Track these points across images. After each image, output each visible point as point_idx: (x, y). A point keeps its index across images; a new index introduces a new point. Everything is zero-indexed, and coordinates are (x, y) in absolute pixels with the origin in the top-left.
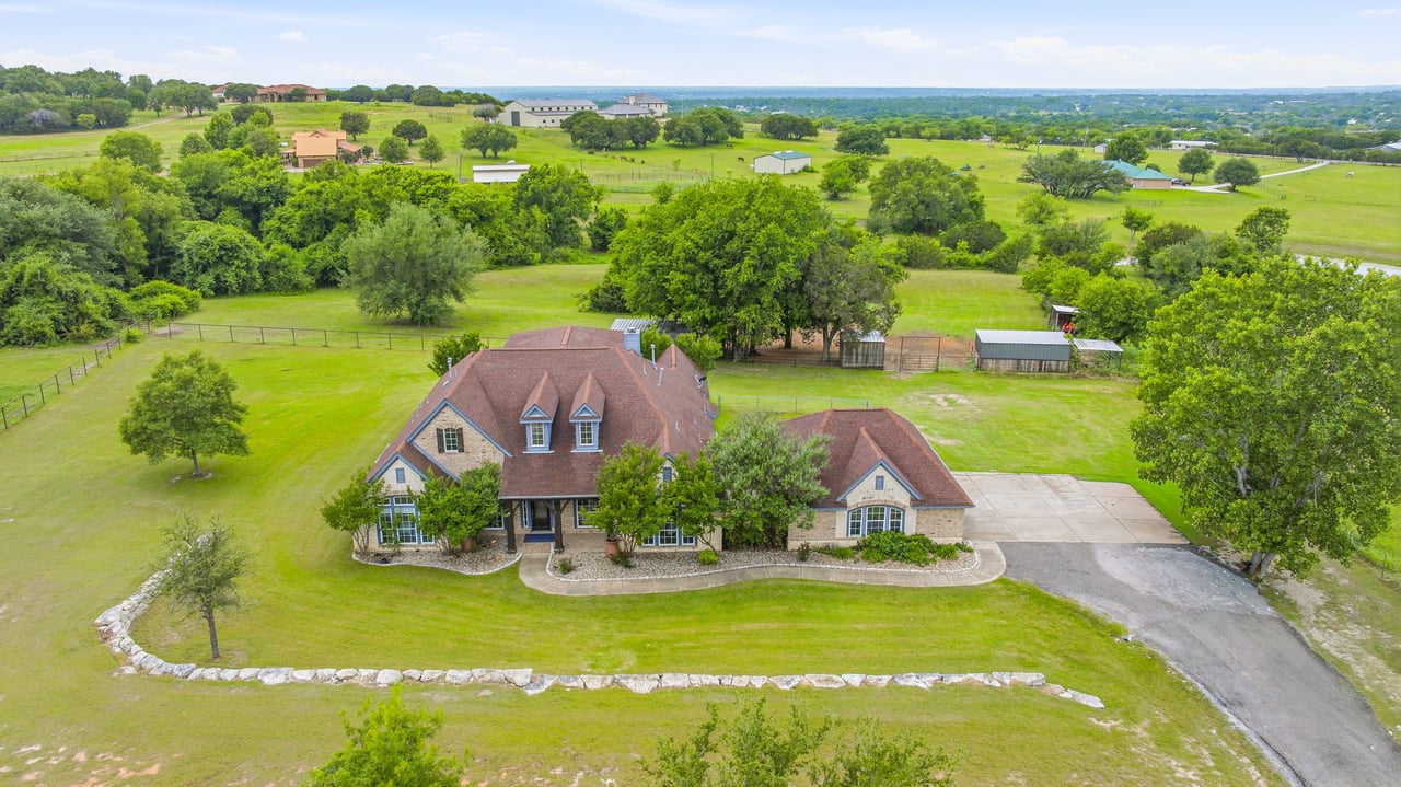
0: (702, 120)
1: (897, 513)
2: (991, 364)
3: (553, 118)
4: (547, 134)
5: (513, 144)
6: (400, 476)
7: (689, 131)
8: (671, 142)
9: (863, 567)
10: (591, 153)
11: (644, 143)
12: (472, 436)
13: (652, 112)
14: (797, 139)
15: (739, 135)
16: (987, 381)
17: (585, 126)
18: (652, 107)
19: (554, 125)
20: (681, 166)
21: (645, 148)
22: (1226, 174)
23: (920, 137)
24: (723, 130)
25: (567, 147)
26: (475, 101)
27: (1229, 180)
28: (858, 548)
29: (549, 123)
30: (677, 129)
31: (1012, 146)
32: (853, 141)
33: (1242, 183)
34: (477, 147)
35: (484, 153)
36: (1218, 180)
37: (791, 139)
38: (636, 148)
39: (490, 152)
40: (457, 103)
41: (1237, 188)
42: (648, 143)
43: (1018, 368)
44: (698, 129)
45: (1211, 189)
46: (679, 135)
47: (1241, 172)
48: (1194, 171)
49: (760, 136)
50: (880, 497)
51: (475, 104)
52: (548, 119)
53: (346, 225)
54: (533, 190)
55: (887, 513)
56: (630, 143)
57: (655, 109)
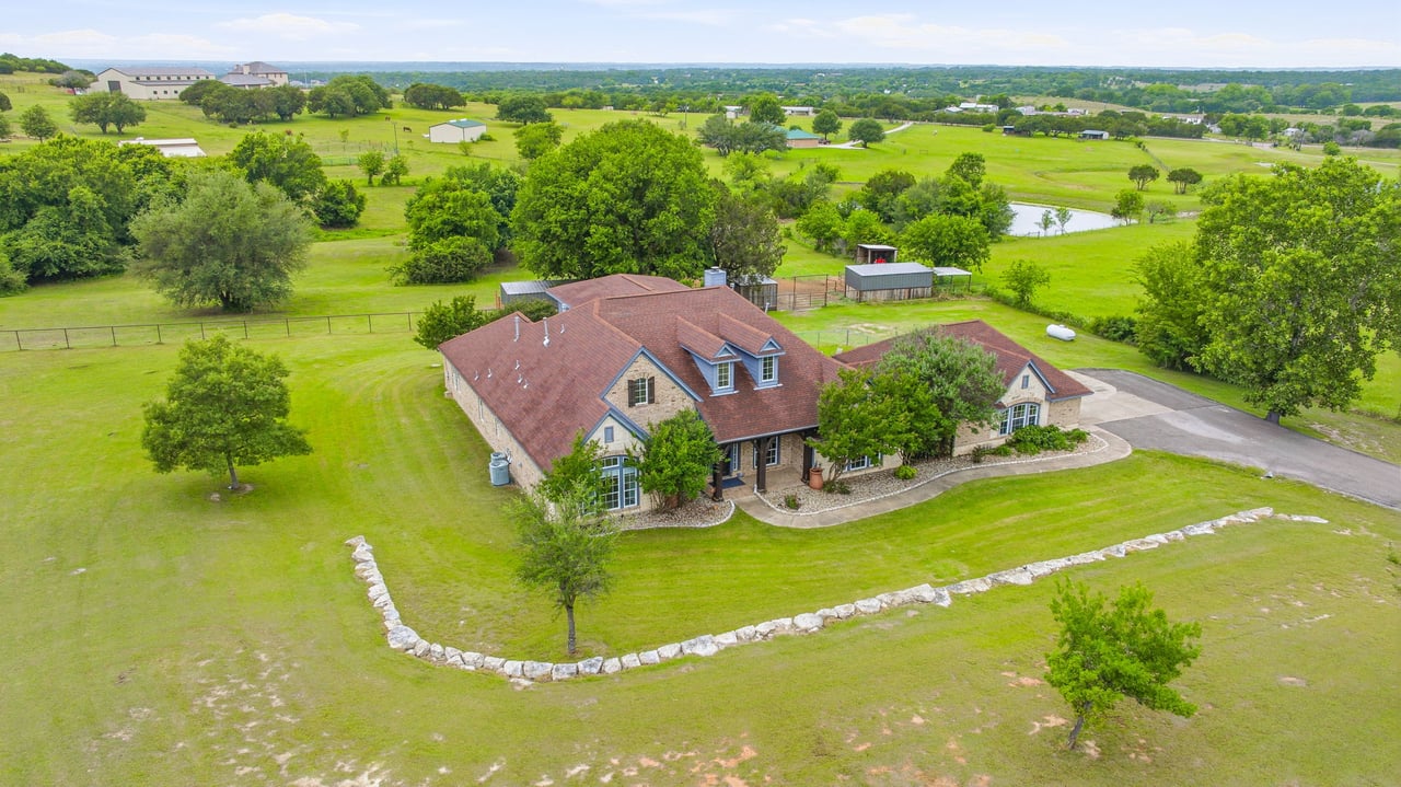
0: (350, 89)
1: (1034, 406)
2: (869, 295)
3: (166, 88)
4: (167, 106)
5: (141, 118)
6: (609, 432)
7: (339, 100)
8: (317, 114)
9: (1025, 460)
10: (234, 127)
11: (290, 115)
12: (664, 385)
13: (274, 83)
14: (444, 110)
15: (389, 106)
16: (867, 311)
17: (218, 97)
18: (271, 77)
19: (167, 96)
20: (349, 138)
21: (291, 121)
22: (859, 132)
23: (561, 107)
24: (373, 99)
25: (199, 121)
26: (42, 68)
27: (862, 138)
28: (1010, 444)
29: (161, 94)
30: (325, 98)
31: (650, 113)
32: (515, 109)
33: (871, 141)
34: (97, 122)
35: (104, 128)
36: (852, 138)
37: (438, 109)
38: (282, 121)
39: (112, 127)
40: (16, 69)
41: (868, 145)
42: (295, 116)
43: (892, 297)
44: (348, 98)
45: (847, 146)
46: (329, 105)
47: (872, 131)
48: (826, 132)
49: (404, 106)
50: (1025, 395)
51: (42, 72)
52: (160, 90)
53: (54, 208)
54: (258, 161)
55: (1027, 409)
56: (275, 116)
57: (276, 80)
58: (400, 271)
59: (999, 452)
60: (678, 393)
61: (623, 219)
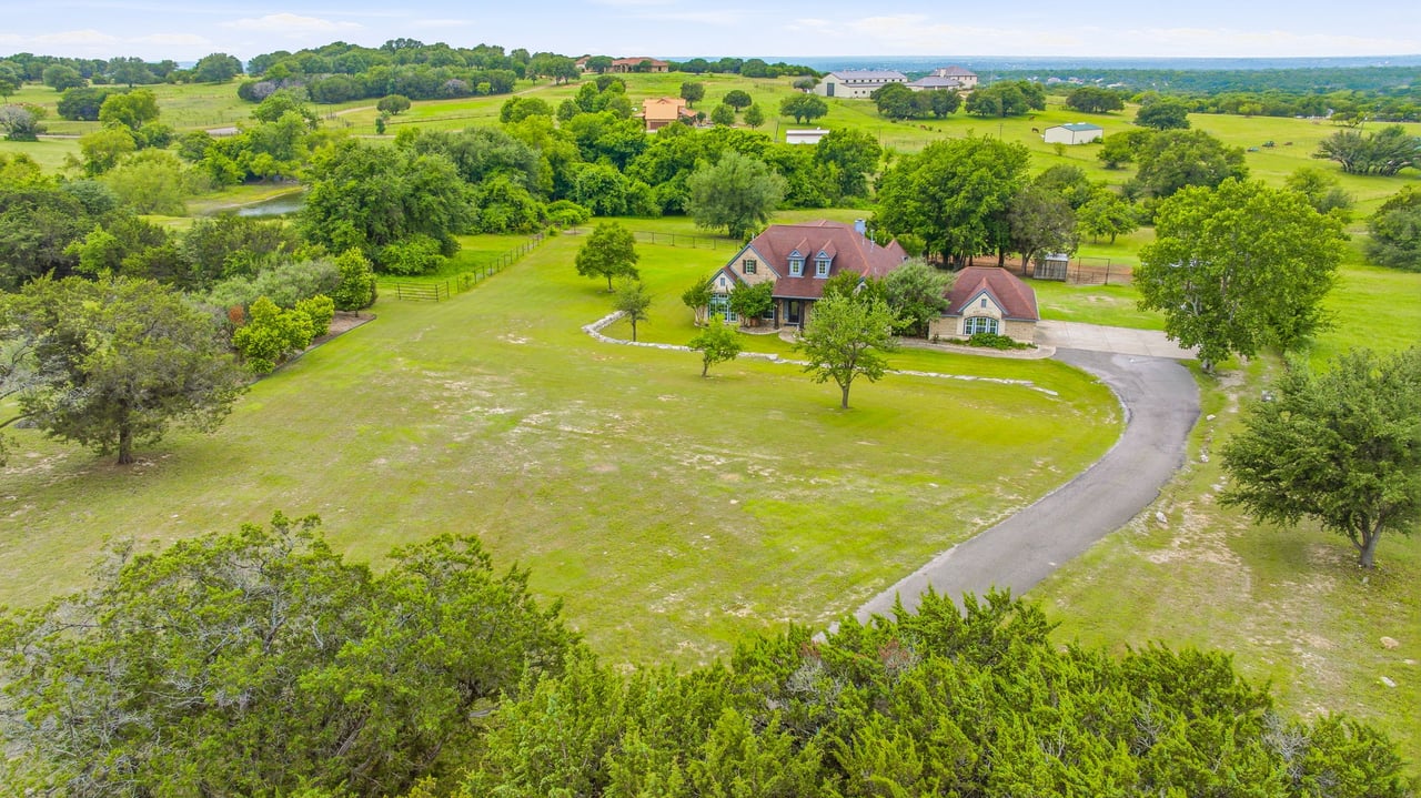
0: (1003, 93)
1: (994, 322)
3: (864, 89)
4: (857, 104)
5: (824, 113)
6: (723, 283)
7: (990, 103)
8: (972, 113)
10: (894, 122)
11: (945, 113)
12: (761, 265)
13: (961, 85)
14: (1102, 113)
15: (1041, 108)
17: (890, 98)
18: (962, 79)
19: (865, 95)
21: (945, 118)
24: (1024, 104)
25: (873, 116)
26: (797, 73)
28: (969, 340)
29: (860, 94)
30: (978, 100)
34: (795, 115)
35: (798, 120)
37: (1096, 112)
38: (937, 118)
39: (803, 119)
40: (780, 74)
42: (949, 114)
44: (998, 102)
46: (980, 107)
49: (1064, 109)
50: (984, 312)
51: (796, 75)
52: (860, 90)
55: (988, 322)
56: (931, 113)
57: (965, 82)
59: (958, 342)
60: (770, 273)
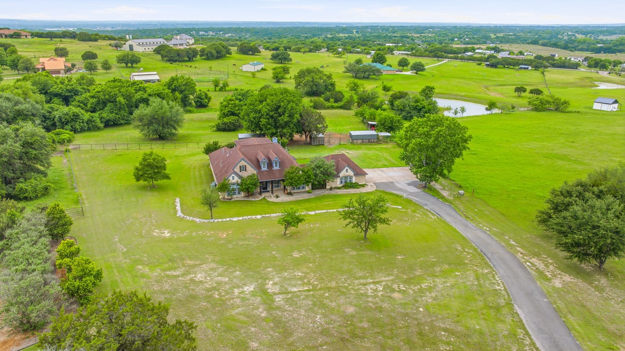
0: (215, 48)
1: (351, 177)
2: (355, 141)
3: (149, 47)
4: (148, 55)
5: (139, 61)
6: (233, 178)
7: (211, 53)
8: (203, 57)
10: (172, 64)
11: (192, 59)
12: (249, 168)
14: (252, 55)
15: (230, 53)
16: (355, 147)
17: (167, 52)
18: (188, 40)
19: (151, 50)
20: (212, 69)
21: (193, 61)
22: (414, 67)
23: (300, 52)
24: (224, 52)
25: (160, 61)
26: (107, 39)
27: (415, 70)
28: (343, 187)
29: (147, 50)
30: (206, 52)
31: (336, 56)
32: (278, 56)
33: (420, 71)
34: (125, 63)
35: (127, 65)
36: (412, 70)
37: (250, 54)
38: (190, 61)
39: (129, 65)
40: (99, 39)
41: (418, 72)
42: (194, 59)
43: (363, 142)
44: (214, 52)
45: (409, 73)
46: (207, 55)
47: (419, 67)
48: (403, 66)
49: (237, 53)
50: (347, 174)
51: (107, 40)
52: (147, 48)
53: (112, 104)
54: (175, 86)
55: (349, 178)
56: (187, 59)
57: (189, 42)
58: (214, 127)
59: (339, 188)
60: (252, 169)
61: (272, 117)
